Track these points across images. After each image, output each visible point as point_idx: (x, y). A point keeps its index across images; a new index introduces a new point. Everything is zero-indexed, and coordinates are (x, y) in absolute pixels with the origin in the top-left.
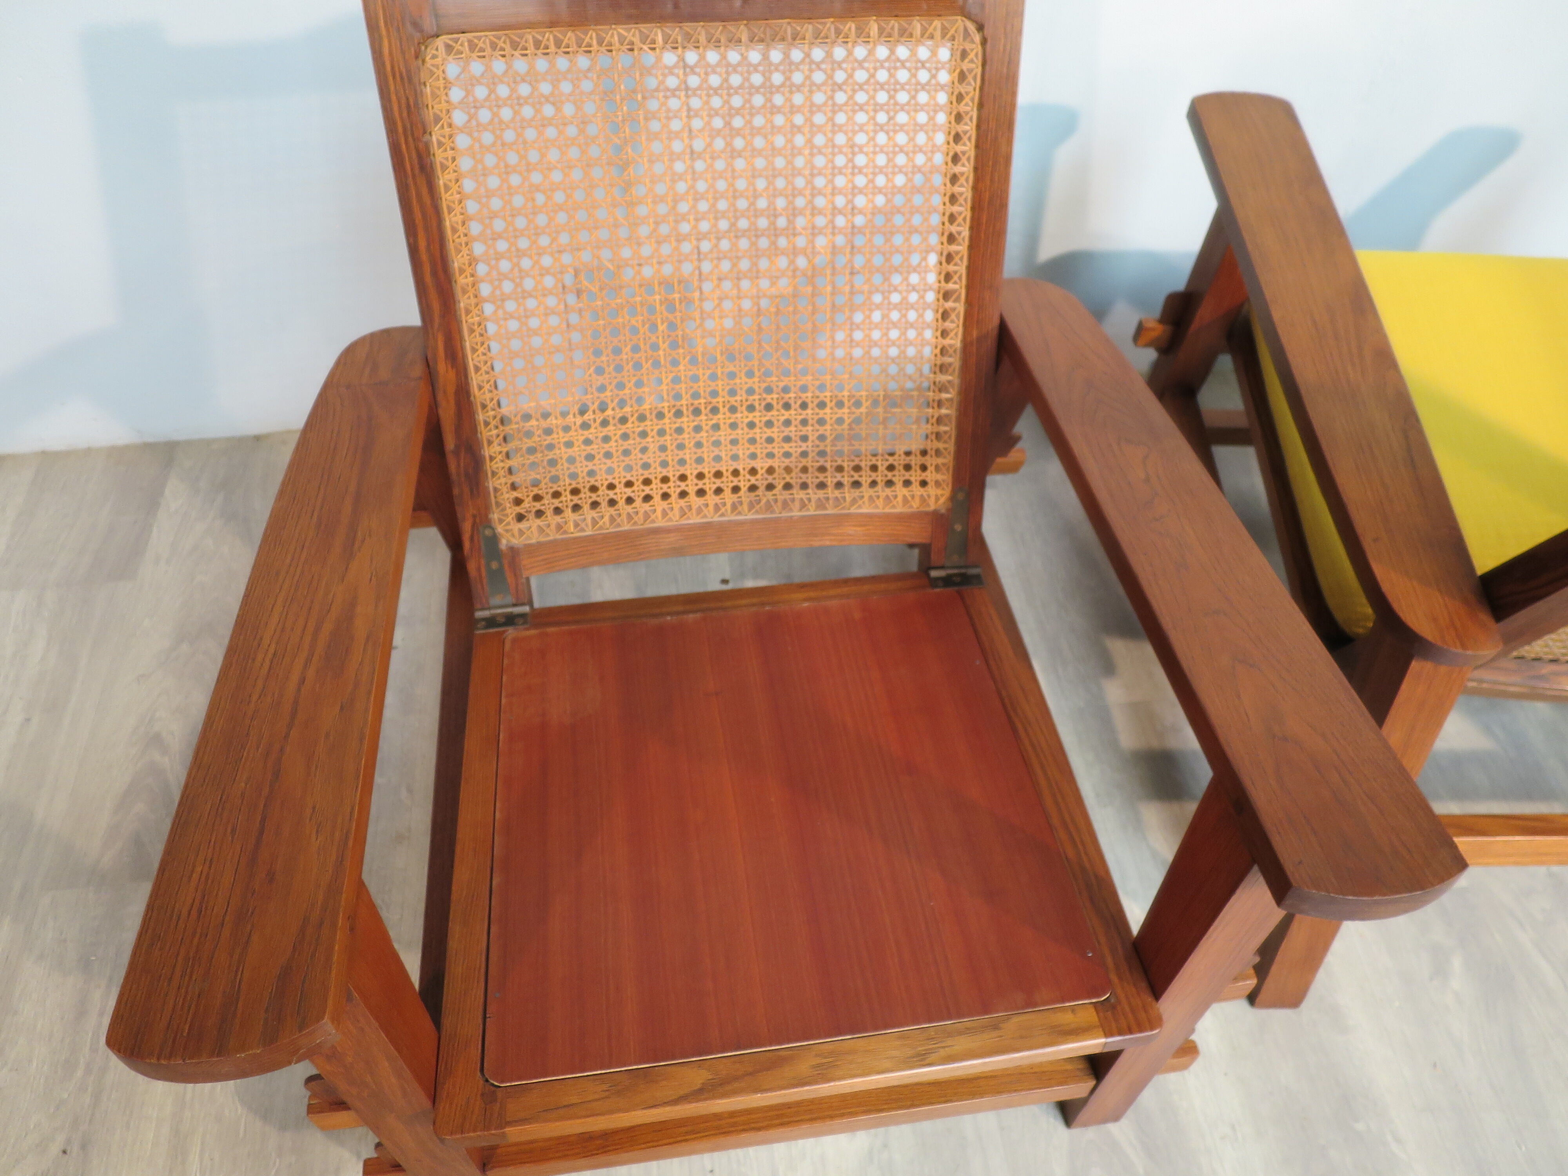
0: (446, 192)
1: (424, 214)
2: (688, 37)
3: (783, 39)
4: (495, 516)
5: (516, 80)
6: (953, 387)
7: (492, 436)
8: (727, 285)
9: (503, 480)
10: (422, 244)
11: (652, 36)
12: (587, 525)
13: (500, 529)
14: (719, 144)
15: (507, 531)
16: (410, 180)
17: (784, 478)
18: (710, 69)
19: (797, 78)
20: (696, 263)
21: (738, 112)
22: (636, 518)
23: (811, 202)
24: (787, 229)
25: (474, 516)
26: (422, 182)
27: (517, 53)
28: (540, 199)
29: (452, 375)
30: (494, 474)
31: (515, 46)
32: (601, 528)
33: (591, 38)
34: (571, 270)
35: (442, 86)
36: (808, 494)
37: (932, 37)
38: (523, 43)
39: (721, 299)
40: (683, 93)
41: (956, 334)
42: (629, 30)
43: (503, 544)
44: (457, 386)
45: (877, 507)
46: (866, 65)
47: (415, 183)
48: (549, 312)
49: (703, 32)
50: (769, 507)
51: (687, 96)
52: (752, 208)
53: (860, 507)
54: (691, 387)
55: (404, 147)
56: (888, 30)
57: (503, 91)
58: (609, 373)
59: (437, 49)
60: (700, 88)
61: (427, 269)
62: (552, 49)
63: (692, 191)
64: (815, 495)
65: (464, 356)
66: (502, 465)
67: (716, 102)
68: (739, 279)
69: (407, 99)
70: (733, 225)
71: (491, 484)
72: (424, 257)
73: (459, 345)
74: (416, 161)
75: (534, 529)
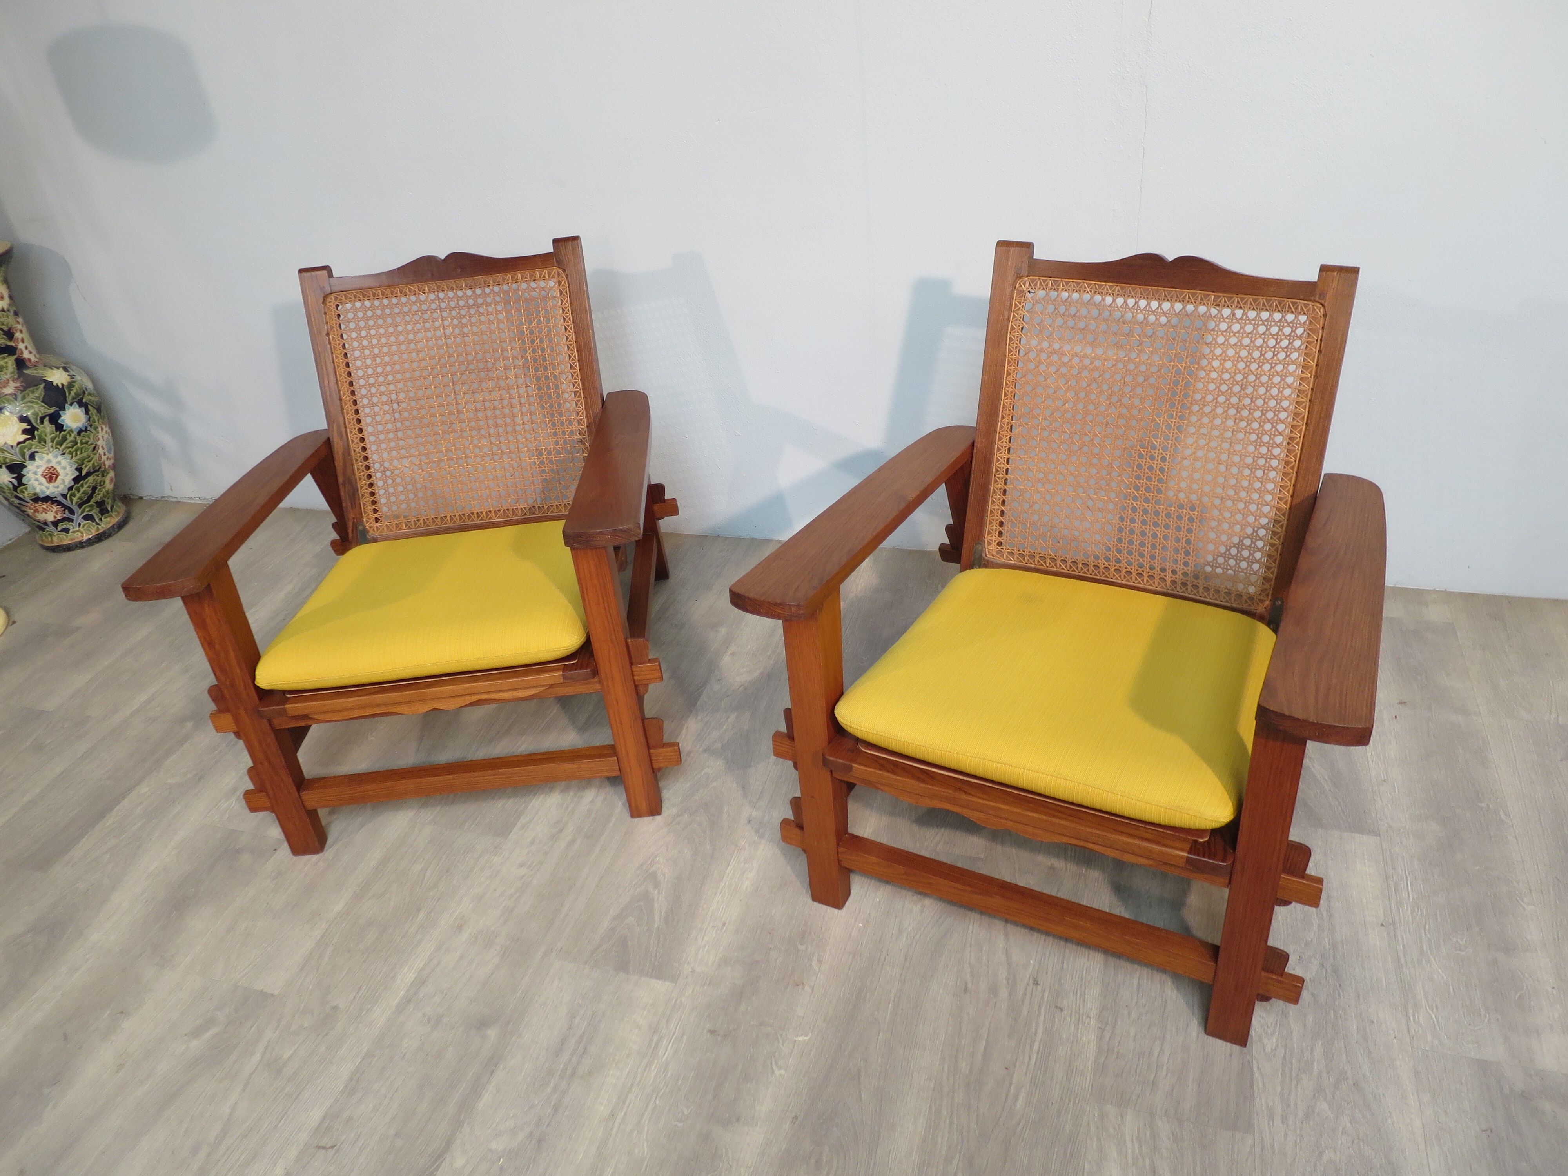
2: (439, 287)
3: (480, 284)
4: (364, 519)
5: (366, 310)
7: (361, 476)
9: (368, 500)
11: (423, 288)
13: (367, 526)
14: (457, 331)
15: (371, 527)
18: (450, 300)
19: (489, 300)
21: (465, 316)
25: (354, 519)
27: (365, 299)
28: (379, 360)
29: (340, 445)
31: (364, 296)
33: (397, 290)
34: (395, 393)
38: (368, 295)
40: (439, 310)
42: (413, 286)
43: (369, 534)
44: (343, 451)
49: (445, 285)
51: (442, 311)
57: (360, 315)
59: (331, 299)
60: (447, 308)
66: (366, 492)
67: (455, 313)
69: (319, 320)
71: (362, 502)
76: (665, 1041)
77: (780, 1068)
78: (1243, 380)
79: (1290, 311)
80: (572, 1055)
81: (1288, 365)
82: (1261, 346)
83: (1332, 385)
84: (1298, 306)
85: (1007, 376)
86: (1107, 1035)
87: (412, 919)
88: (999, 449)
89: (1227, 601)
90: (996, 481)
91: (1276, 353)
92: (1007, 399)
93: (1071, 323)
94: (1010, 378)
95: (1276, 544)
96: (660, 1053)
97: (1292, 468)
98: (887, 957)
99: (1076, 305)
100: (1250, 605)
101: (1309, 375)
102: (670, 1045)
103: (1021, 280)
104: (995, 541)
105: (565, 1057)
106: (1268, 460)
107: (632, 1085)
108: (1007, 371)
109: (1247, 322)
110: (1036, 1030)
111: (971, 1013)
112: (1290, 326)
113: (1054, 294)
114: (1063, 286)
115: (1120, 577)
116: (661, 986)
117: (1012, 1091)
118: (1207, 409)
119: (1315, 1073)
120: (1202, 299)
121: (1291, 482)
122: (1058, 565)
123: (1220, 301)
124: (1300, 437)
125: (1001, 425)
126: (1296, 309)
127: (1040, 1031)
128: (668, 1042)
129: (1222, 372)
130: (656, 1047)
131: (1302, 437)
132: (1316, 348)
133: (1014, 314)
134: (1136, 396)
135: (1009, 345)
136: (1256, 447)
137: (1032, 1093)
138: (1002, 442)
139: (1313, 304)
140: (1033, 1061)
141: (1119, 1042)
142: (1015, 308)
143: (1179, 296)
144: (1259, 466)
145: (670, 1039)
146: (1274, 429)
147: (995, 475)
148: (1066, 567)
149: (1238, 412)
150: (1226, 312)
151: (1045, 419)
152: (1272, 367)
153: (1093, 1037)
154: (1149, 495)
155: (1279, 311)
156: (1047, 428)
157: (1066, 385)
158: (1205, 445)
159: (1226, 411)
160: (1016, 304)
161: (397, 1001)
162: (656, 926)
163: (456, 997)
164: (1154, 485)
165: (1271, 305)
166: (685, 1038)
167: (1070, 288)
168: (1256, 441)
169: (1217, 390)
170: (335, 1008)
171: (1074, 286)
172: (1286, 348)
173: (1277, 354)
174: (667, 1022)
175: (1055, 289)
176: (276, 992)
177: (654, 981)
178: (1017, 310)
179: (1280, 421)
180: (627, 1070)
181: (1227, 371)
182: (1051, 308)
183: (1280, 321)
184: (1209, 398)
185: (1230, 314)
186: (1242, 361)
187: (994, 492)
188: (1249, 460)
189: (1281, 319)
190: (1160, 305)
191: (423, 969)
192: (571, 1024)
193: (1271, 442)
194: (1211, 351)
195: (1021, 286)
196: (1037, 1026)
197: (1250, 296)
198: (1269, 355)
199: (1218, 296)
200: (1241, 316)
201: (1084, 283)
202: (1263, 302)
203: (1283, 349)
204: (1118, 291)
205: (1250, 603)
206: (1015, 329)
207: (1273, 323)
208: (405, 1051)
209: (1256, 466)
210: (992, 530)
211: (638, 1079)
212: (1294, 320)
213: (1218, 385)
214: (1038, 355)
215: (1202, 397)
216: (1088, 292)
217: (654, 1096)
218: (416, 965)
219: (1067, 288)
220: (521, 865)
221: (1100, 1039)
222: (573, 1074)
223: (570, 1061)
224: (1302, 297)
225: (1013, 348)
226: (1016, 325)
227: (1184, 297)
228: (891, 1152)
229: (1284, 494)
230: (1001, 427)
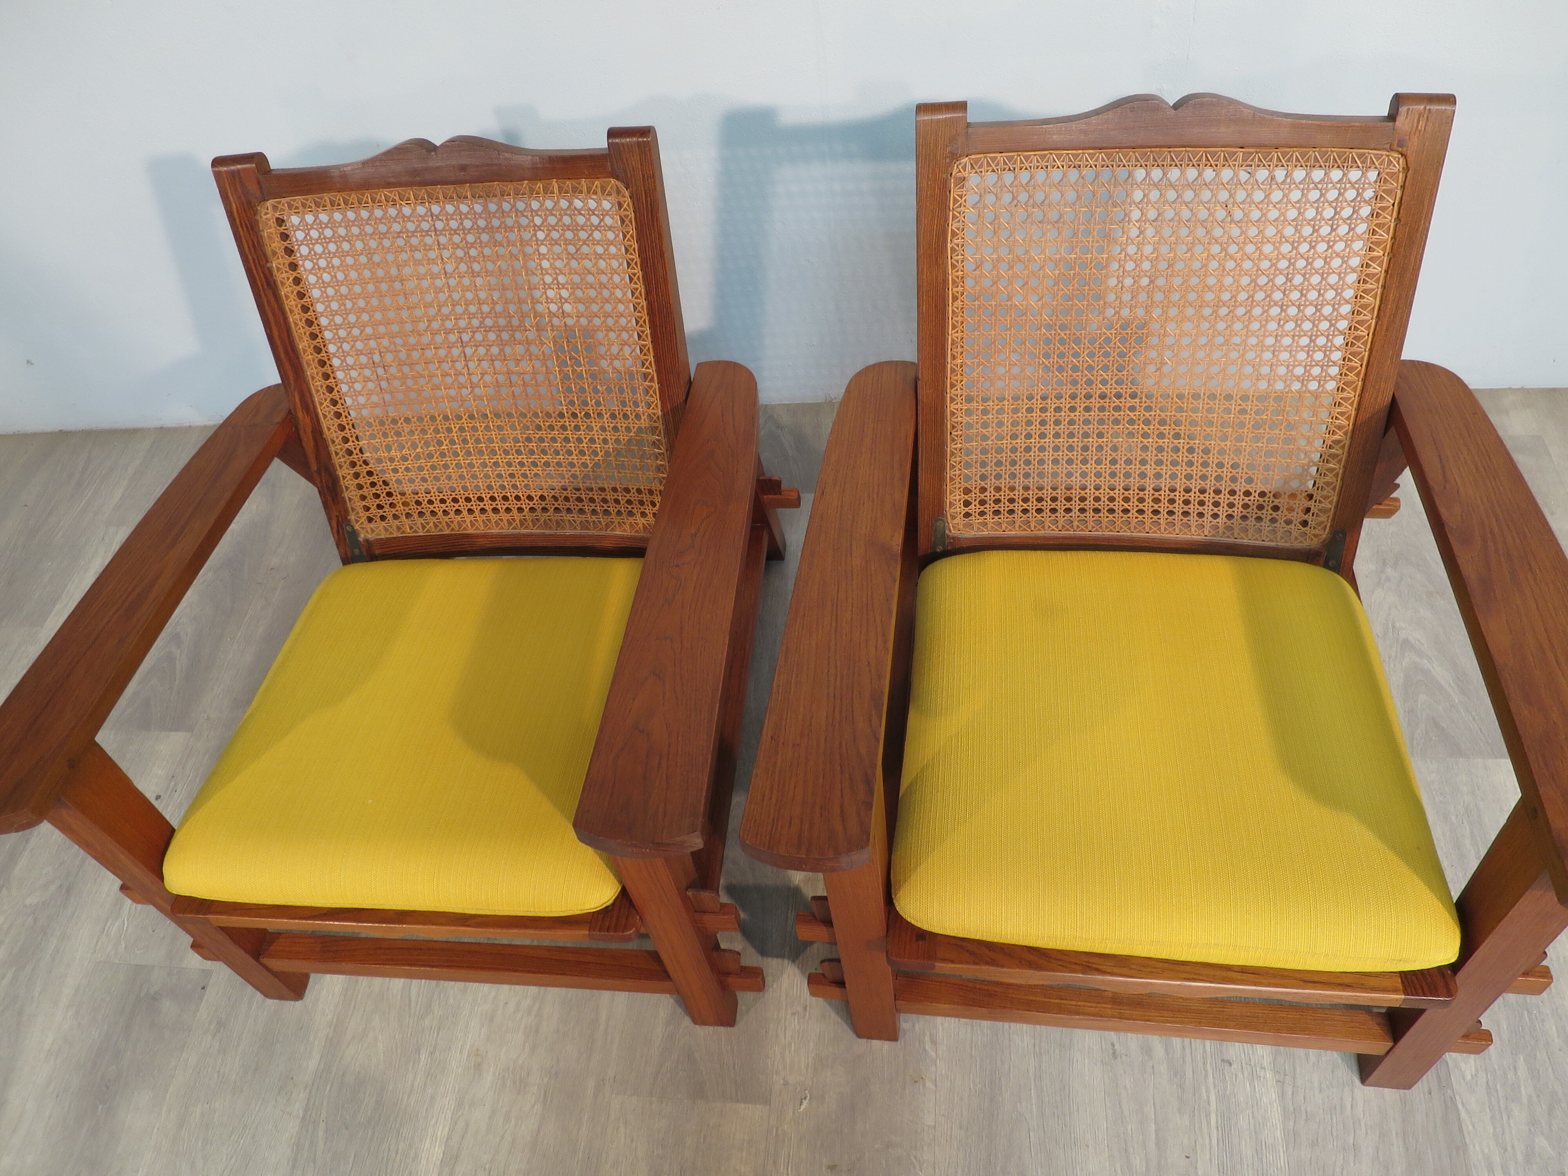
0: (287, 300)
1: (274, 314)
2: (430, 196)
3: (495, 196)
4: (352, 517)
5: (321, 226)
6: (662, 444)
7: (341, 462)
8: (485, 364)
9: (354, 493)
10: (276, 334)
11: (407, 195)
12: (418, 528)
13: (357, 527)
14: (463, 267)
15: (363, 528)
16: (262, 293)
17: (554, 504)
18: (449, 217)
19: (509, 222)
20: (460, 349)
21: (472, 245)
22: (452, 526)
23: (533, 307)
24: (520, 326)
25: (337, 516)
26: (269, 293)
27: (320, 210)
28: (349, 304)
29: (308, 420)
30: (347, 488)
31: (317, 205)
32: (428, 531)
33: (367, 197)
34: (377, 352)
35: (274, 232)
36: (574, 517)
37: (595, 193)
38: (323, 202)
39: (483, 374)
40: (433, 234)
41: (656, 405)
42: (391, 192)
43: (362, 537)
44: (313, 428)
45: (625, 530)
46: (540, 213)
47: (266, 295)
48: (367, 380)
49: (441, 192)
50: (546, 525)
51: (436, 235)
52: (493, 311)
53: (613, 530)
54: (474, 435)
55: (255, 271)
56: (565, 187)
57: (314, 234)
58: (415, 423)
59: (268, 209)
60: (444, 230)
61: (281, 350)
62: (356, 205)
63: (463, 299)
64: (575, 517)
65: (315, 408)
66: (351, 482)
67: (457, 239)
68: (493, 361)
69: (253, 240)
70: (482, 323)
71: (346, 495)
72: (278, 342)
73: (309, 399)
74: (264, 280)
75: (381, 528)
78: (1288, 267)
79: (1355, 165)
81: (1352, 241)
82: (1313, 219)
83: (1415, 265)
84: (1366, 158)
85: (953, 301)
86: (1289, 1091)
88: (952, 400)
89: (1271, 540)
90: (953, 440)
91: (1335, 227)
92: (957, 332)
93: (1038, 214)
94: (959, 303)
95: (1336, 469)
97: (1358, 375)
99: (1043, 188)
100: (1301, 542)
101: (1381, 253)
103: (958, 162)
104: (960, 513)
106: (1325, 368)
108: (953, 294)
109: (1293, 186)
110: (1208, 1097)
111: (1128, 1086)
112: (1354, 188)
113: (1008, 177)
114: (1021, 162)
115: (1129, 529)
116: (755, 1112)
118: (1240, 311)
119: (1525, 1101)
120: (1226, 159)
121: (1355, 392)
122: (1046, 527)
123: (1252, 160)
124: (1368, 335)
125: (951, 367)
126: (1363, 162)
127: (1213, 1098)
129: (1259, 259)
131: (1371, 335)
132: (1391, 216)
133: (953, 214)
134: (1139, 304)
135: (951, 258)
136: (1308, 353)
138: (957, 390)
139: (1388, 153)
141: (1304, 1097)
142: (954, 205)
143: (1192, 159)
144: (1312, 376)
146: (1332, 329)
147: (951, 433)
148: (1057, 527)
149: (1282, 310)
150: (1262, 174)
151: (1013, 351)
152: (1329, 247)
153: (1274, 1095)
154: (1165, 429)
155: (1338, 167)
156: (1017, 363)
157: (1040, 303)
158: (1239, 358)
159: (1266, 311)
160: (954, 198)
164: (1171, 416)
165: (1327, 159)
167: (1032, 165)
168: (1308, 346)
169: (1253, 284)
171: (1038, 161)
172: (1349, 218)
173: (1337, 228)
175: (1010, 170)
177: (742, 1105)
178: (957, 207)
179: (1341, 316)
181: (1266, 258)
182: (1007, 198)
183: (1340, 181)
184: (1242, 296)
185: (1267, 178)
186: (1287, 241)
187: (952, 454)
188: (1299, 371)
189: (1341, 179)
190: (1165, 174)
191: (449, 1138)
193: (1329, 344)
194: (1242, 233)
195: (960, 171)
196: (1208, 1091)
197: (1295, 149)
198: (1325, 230)
199: (1248, 153)
200: (1283, 178)
201: (1051, 154)
202: (1315, 155)
203: (1344, 221)
204: (1103, 160)
205: (1301, 539)
206: (957, 234)
207: (1330, 185)
209: (1308, 377)
210: (956, 500)
212: (1360, 179)
213: (1254, 277)
214: (994, 267)
215: (1233, 297)
216: (1058, 167)
219: (1027, 165)
221: (1282, 1096)
224: (1373, 146)
225: (958, 262)
226: (958, 229)
227: (1200, 159)
229: (1346, 407)
230: (953, 370)
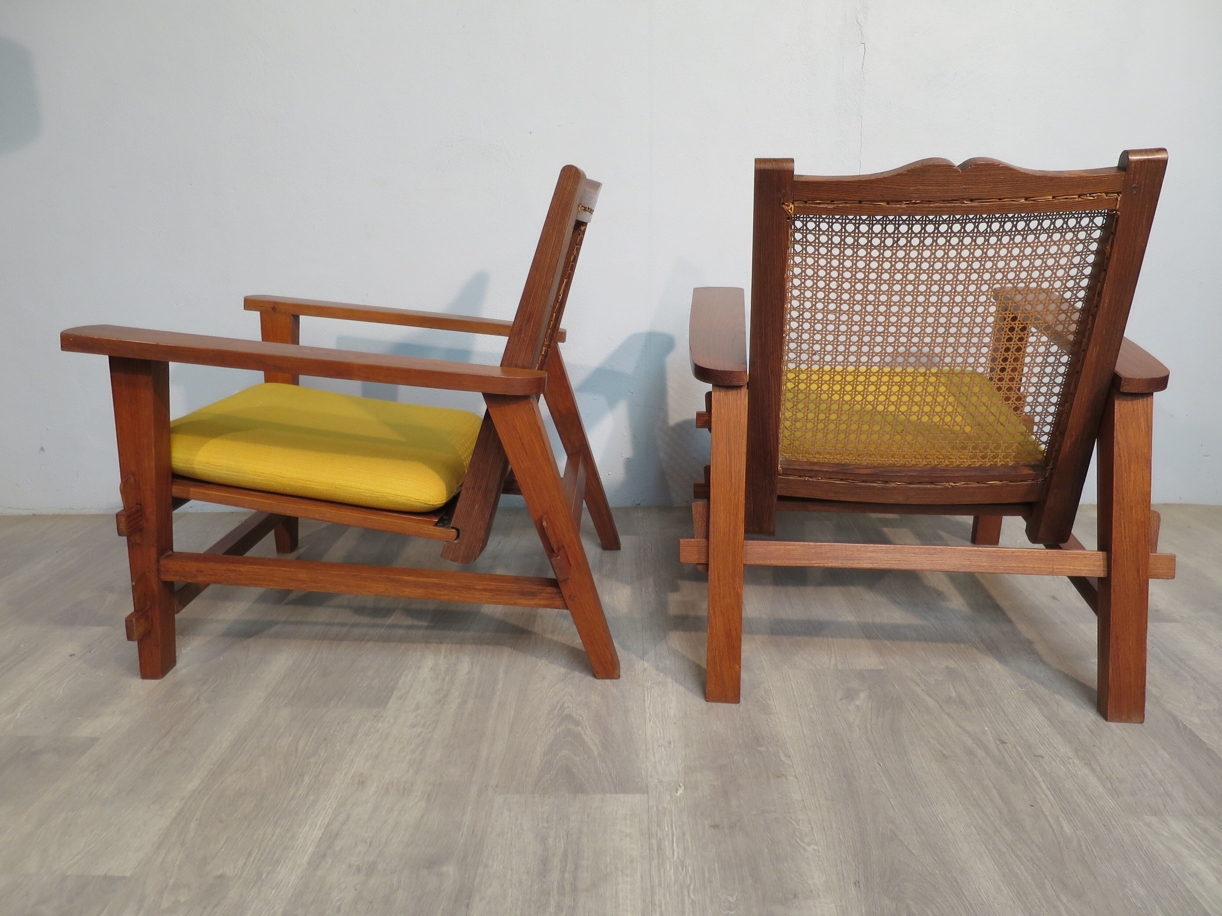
76: (667, 843)
77: (809, 844)
80: (563, 871)
86: (1097, 768)
87: (297, 784)
96: (668, 853)
98: (852, 744)
102: (675, 844)
105: (555, 876)
107: (652, 887)
110: (1033, 775)
111: (963, 771)
116: (633, 799)
117: (1052, 822)
127: (1037, 774)
128: (671, 843)
130: (659, 848)
137: (1071, 820)
140: (1051, 797)
141: (1112, 771)
145: (671, 840)
153: (1086, 771)
161: (306, 859)
162: (596, 754)
163: (386, 843)
166: (688, 836)
170: (221, 877)
174: (659, 825)
176: (128, 874)
177: (622, 795)
180: (639, 874)
192: (545, 846)
196: (1031, 771)
208: (338, 903)
211: (656, 880)
217: (686, 892)
218: (319, 822)
220: (413, 726)
221: (1093, 771)
222: (574, 890)
223: (563, 878)
228: (979, 890)
